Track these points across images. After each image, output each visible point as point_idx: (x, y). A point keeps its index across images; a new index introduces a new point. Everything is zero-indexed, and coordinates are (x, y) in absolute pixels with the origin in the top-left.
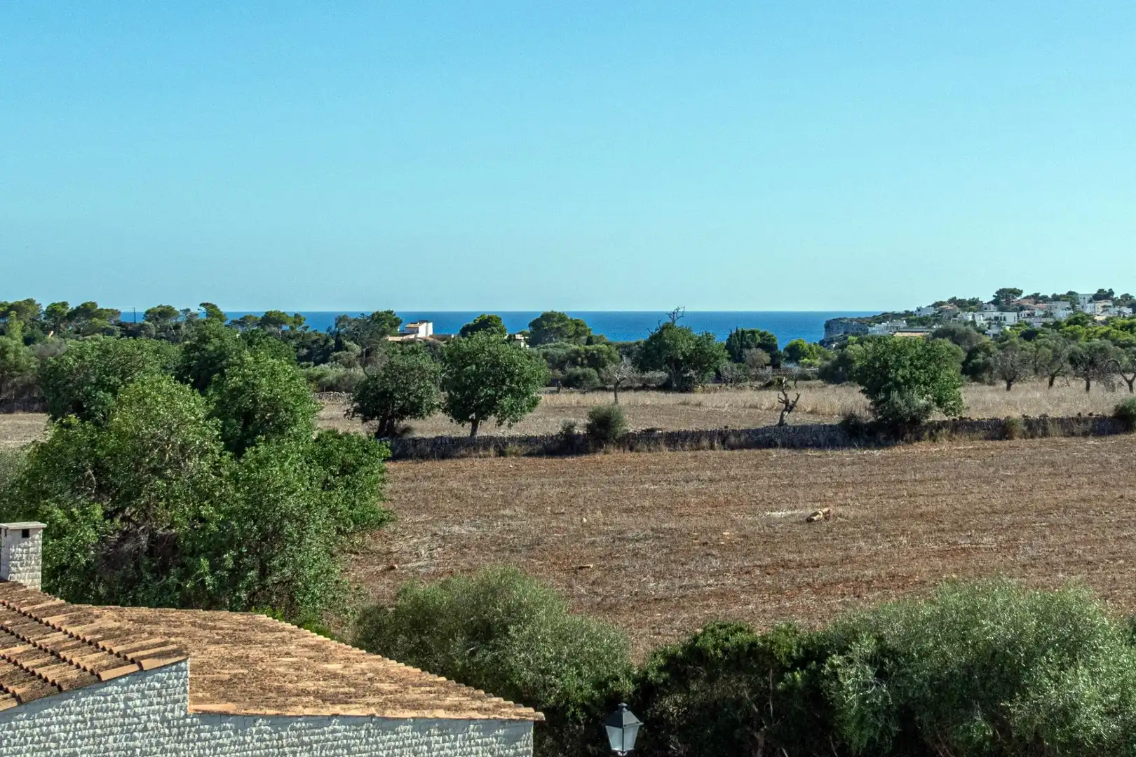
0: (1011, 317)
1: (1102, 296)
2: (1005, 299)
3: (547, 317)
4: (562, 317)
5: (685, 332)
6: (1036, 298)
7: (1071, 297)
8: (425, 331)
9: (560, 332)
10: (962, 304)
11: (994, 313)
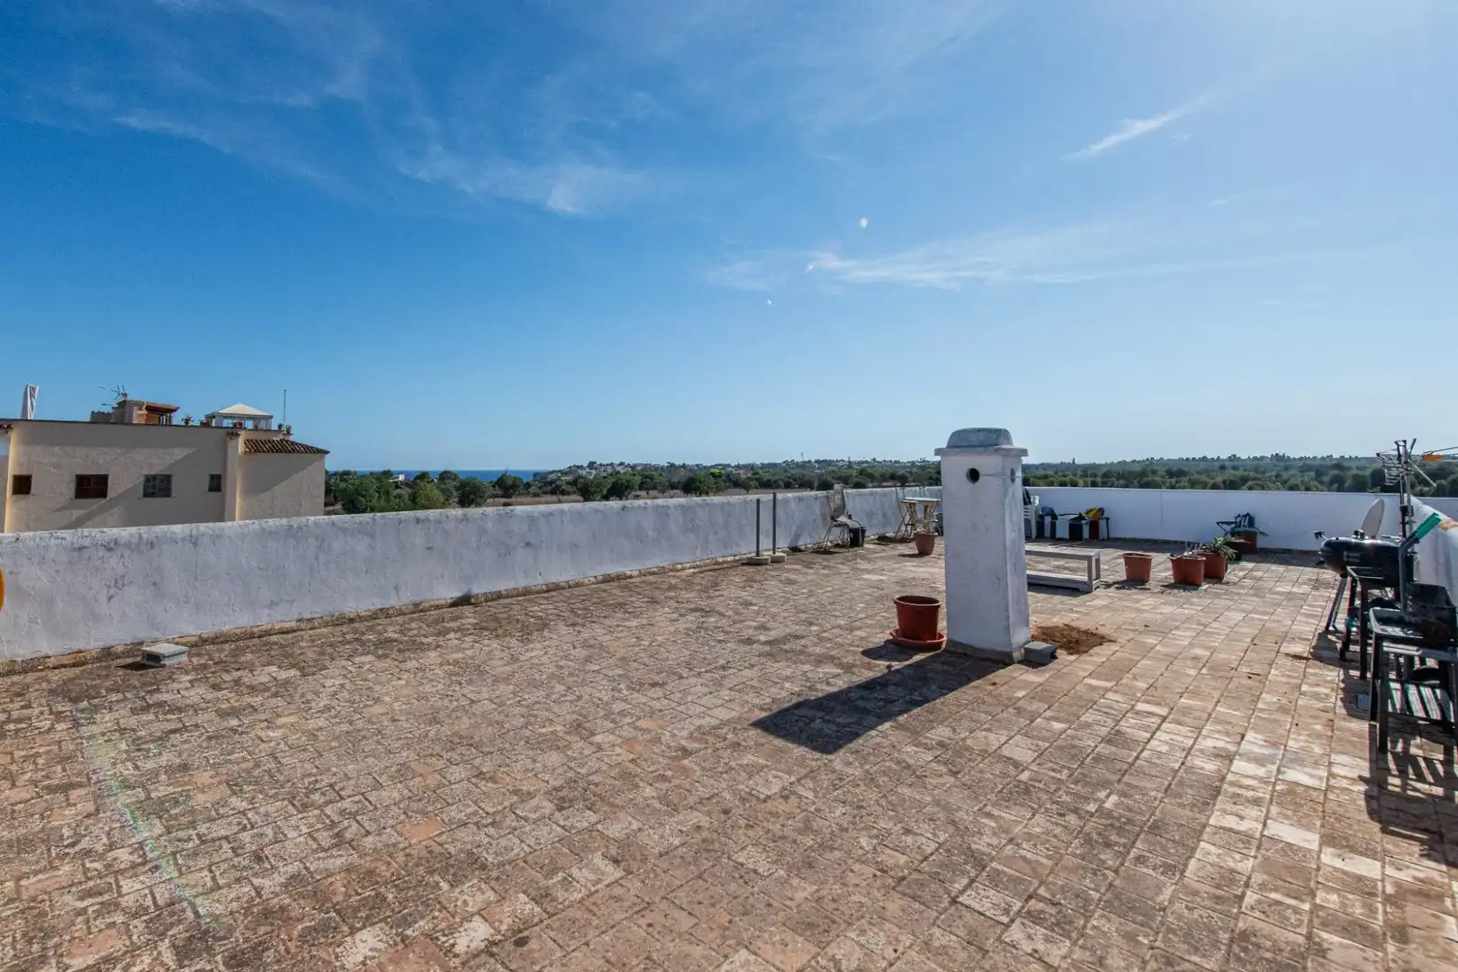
0: (594, 472)
1: (622, 464)
2: (591, 465)
3: (445, 472)
4: (450, 472)
5: (510, 477)
6: (601, 465)
7: (612, 464)
8: (401, 478)
9: (449, 478)
10: (578, 467)
11: (588, 470)
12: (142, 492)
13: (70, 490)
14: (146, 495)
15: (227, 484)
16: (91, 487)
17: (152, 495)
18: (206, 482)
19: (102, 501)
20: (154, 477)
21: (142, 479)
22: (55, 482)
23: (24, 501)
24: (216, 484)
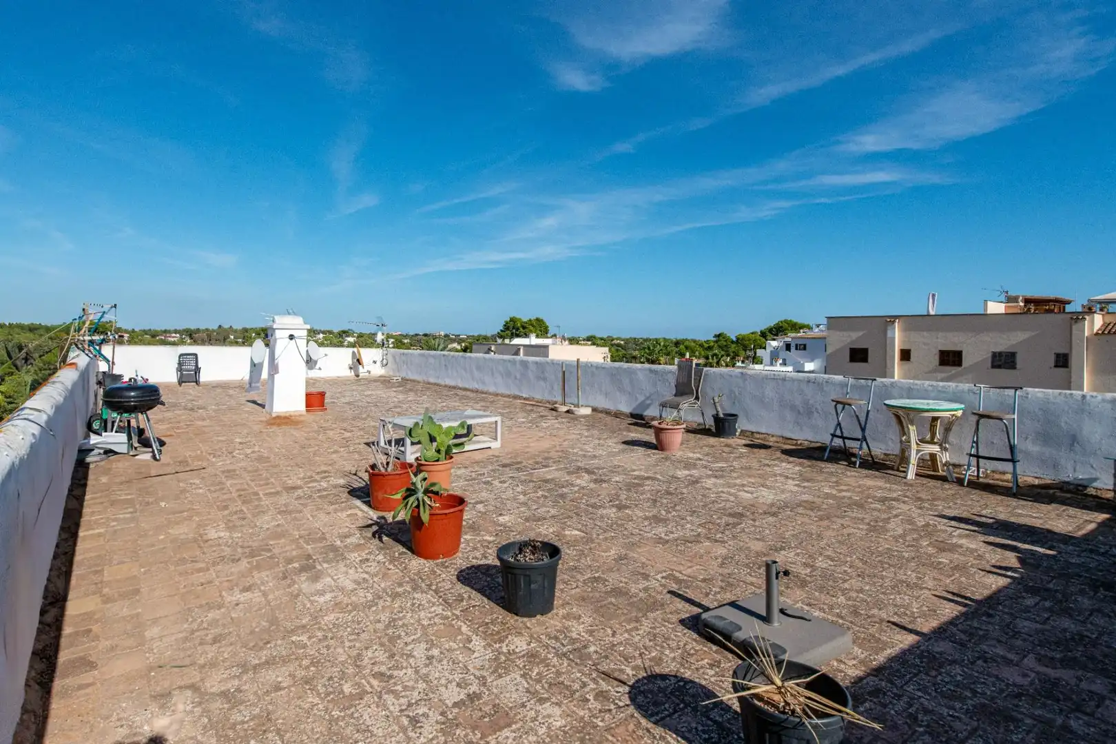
12: (990, 365)
13: (936, 360)
14: (993, 367)
15: (1074, 361)
16: (950, 359)
17: (999, 367)
18: (1052, 360)
19: (959, 369)
20: (1000, 354)
21: (990, 355)
22: (926, 355)
23: (906, 365)
24: (1063, 361)
